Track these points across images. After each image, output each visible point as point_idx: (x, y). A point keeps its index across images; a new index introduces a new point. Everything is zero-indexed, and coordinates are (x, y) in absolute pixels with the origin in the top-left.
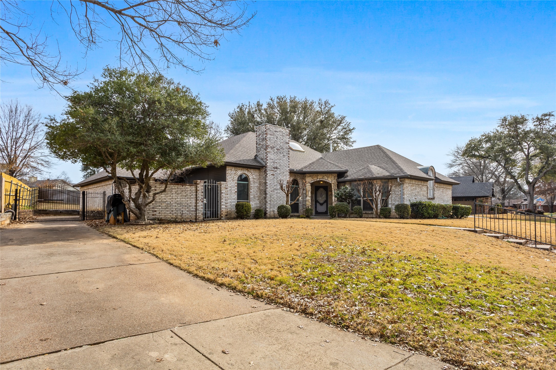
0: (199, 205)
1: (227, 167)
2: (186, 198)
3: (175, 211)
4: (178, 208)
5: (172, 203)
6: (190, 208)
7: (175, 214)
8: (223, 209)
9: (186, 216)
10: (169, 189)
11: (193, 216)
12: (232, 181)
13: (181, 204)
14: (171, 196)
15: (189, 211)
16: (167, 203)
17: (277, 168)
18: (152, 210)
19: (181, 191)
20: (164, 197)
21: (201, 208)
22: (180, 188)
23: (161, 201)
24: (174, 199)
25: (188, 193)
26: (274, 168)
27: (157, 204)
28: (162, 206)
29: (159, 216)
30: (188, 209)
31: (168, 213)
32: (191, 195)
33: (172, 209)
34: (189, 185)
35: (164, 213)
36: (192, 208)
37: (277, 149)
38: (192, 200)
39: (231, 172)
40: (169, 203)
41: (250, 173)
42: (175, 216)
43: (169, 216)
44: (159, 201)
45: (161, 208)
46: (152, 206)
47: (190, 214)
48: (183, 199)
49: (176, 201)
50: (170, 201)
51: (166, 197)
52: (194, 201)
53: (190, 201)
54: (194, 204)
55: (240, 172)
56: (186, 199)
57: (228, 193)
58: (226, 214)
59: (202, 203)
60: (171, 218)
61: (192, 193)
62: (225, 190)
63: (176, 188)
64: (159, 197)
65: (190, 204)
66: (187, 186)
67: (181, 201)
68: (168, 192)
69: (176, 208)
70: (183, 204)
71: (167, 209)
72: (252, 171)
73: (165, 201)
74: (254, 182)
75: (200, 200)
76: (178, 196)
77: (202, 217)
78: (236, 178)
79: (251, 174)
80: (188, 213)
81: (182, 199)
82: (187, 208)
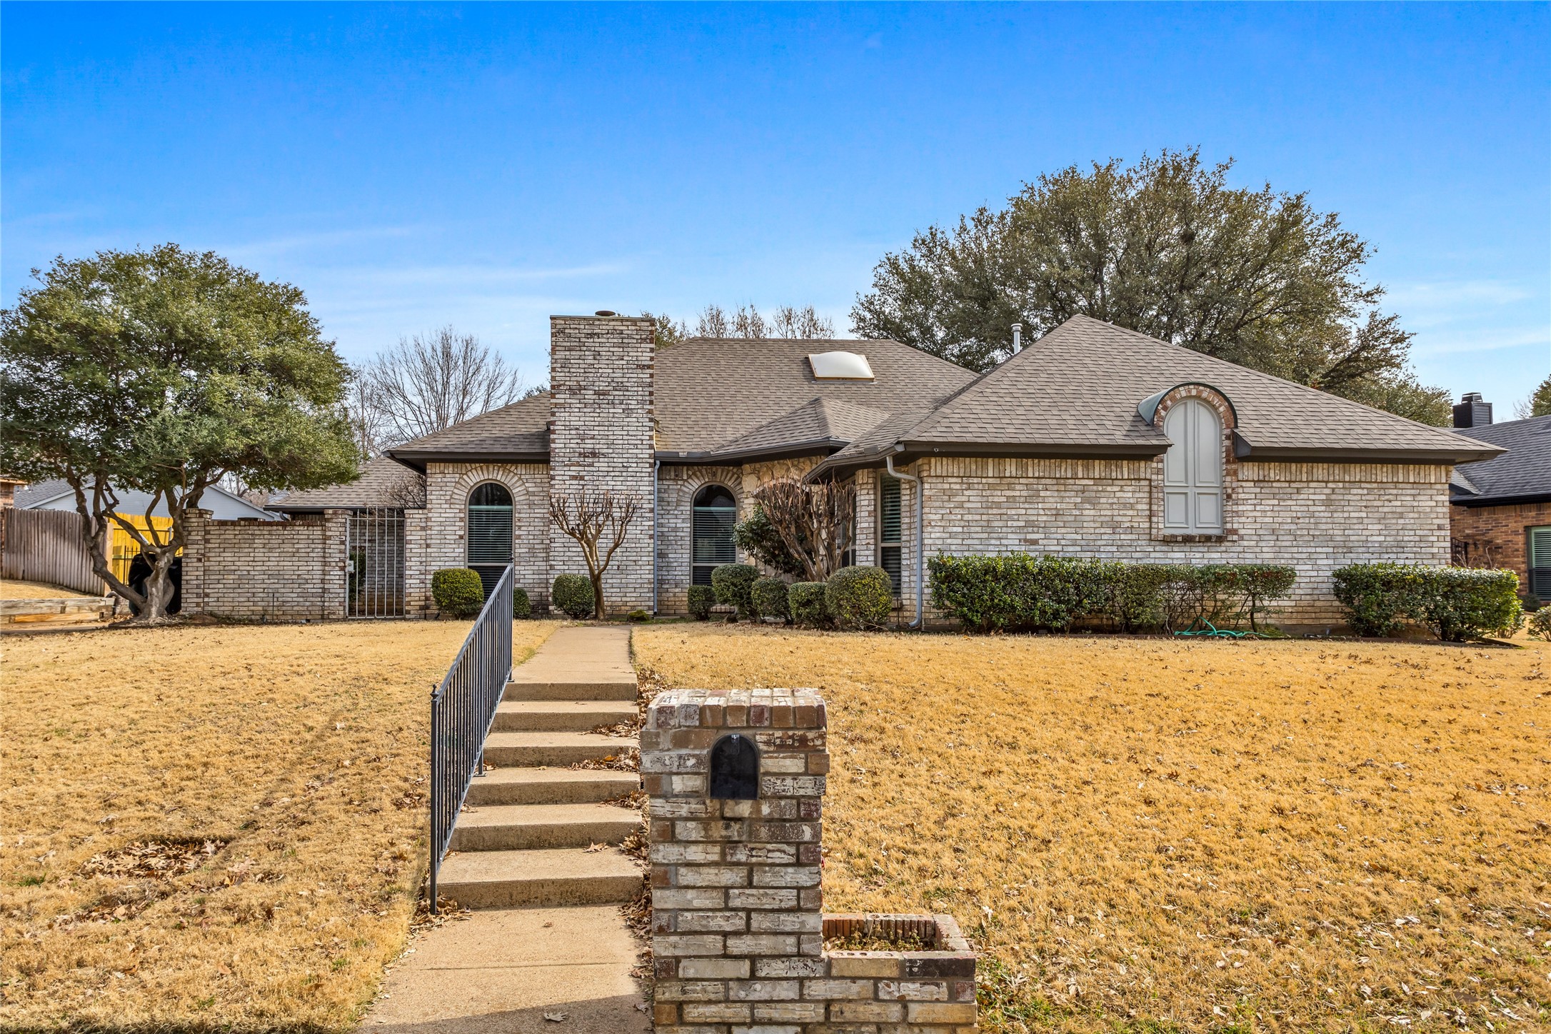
0: (333, 577)
1: (429, 465)
2: (294, 559)
3: (261, 595)
4: (271, 586)
5: (252, 573)
6: (307, 586)
7: (263, 604)
8: (412, 590)
9: (295, 608)
10: (246, 537)
11: (314, 608)
12: (447, 506)
13: (278, 576)
14: (252, 555)
15: (304, 595)
16: (239, 573)
17: (594, 455)
18: (196, 591)
19: (280, 541)
20: (229, 559)
21: (336, 586)
22: (278, 532)
23: (222, 568)
24: (261, 563)
25: (302, 546)
26: (584, 455)
27: (213, 577)
28: (224, 581)
29: (216, 609)
30: (299, 590)
31: (242, 600)
32: (309, 550)
33: (254, 590)
34: (303, 525)
35: (230, 600)
36: (312, 586)
37: (597, 393)
38: (314, 564)
39: (445, 480)
40: (245, 573)
41: (516, 478)
42: (261, 608)
43: (245, 609)
44: (216, 568)
45: (222, 586)
46: (195, 582)
47: (308, 604)
48: (285, 563)
49: (264, 568)
50: (248, 568)
51: (237, 559)
52: (317, 567)
53: (307, 568)
54: (318, 577)
55: (476, 477)
56: (295, 564)
57: (433, 541)
58: (423, 603)
59: (339, 573)
60: (249, 613)
61: (313, 546)
62: (420, 533)
63: (265, 532)
64: (218, 559)
65: (306, 577)
66: (297, 528)
67: (278, 568)
68: (243, 545)
69: (265, 586)
70: (286, 577)
71: (239, 591)
72: (521, 470)
73: (233, 568)
74: (531, 505)
75: (334, 564)
76: (271, 554)
77: (342, 613)
78: (462, 495)
79: (520, 479)
80: (301, 599)
81: (281, 564)
82: (297, 586)
